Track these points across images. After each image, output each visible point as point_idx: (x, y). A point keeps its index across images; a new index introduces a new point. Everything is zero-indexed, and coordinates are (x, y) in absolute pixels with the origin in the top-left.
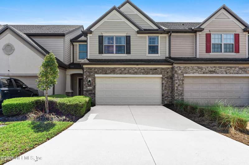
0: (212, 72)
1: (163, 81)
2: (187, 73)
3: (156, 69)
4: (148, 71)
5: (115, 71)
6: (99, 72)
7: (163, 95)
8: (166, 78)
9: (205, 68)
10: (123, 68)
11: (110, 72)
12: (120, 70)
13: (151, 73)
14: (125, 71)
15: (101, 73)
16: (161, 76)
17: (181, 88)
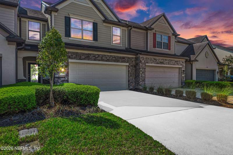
0: (162, 63)
1: (129, 69)
2: (147, 63)
3: (124, 58)
4: (118, 59)
5: (89, 57)
6: (74, 57)
7: (129, 81)
8: (131, 66)
9: (158, 59)
10: (97, 54)
11: (84, 57)
12: (94, 56)
13: (120, 61)
14: (99, 57)
15: (75, 58)
16: (128, 64)
17: (144, 75)
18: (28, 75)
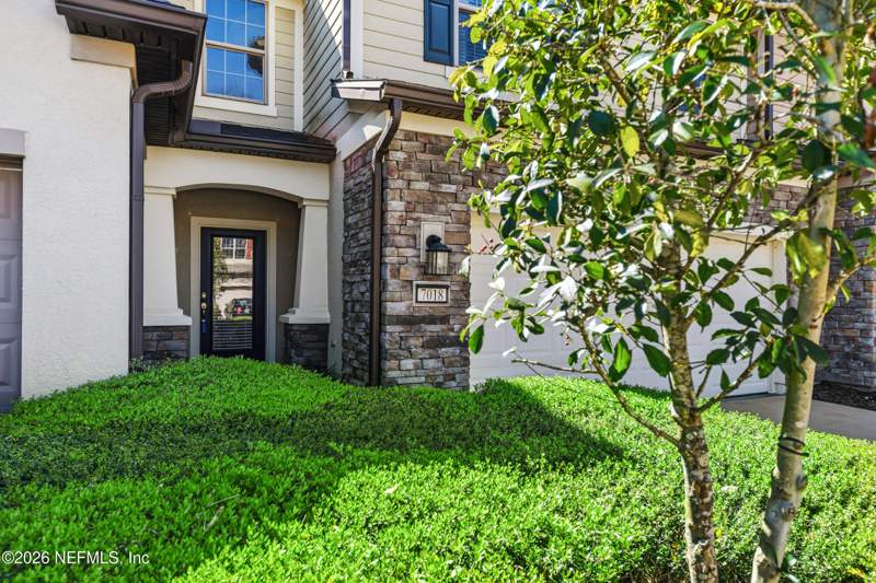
18: (202, 300)
